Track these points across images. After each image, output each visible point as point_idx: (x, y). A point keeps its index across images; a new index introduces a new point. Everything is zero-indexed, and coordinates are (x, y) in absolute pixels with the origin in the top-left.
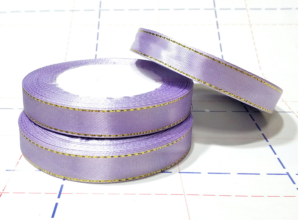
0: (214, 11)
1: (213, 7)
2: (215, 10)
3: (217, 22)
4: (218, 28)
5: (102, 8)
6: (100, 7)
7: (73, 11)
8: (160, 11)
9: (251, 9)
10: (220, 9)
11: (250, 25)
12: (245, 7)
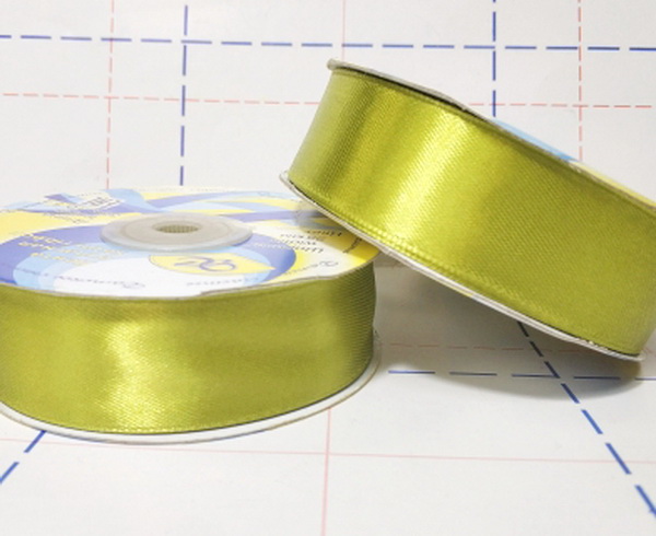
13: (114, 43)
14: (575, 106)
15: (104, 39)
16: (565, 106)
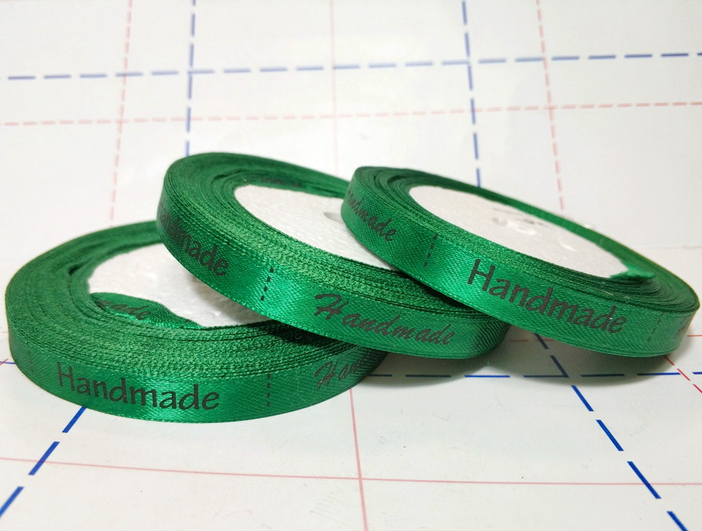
0: (465, 67)
1: (463, 56)
2: (467, 63)
3: (472, 102)
4: (474, 121)
5: (197, 66)
6: (191, 63)
7: (124, 75)
8: (338, 71)
9: (555, 59)
10: (482, 62)
11: (551, 109)
12: (538, 54)
13: (128, 78)
14: (546, 108)
15: (119, 75)
16: (536, 108)
